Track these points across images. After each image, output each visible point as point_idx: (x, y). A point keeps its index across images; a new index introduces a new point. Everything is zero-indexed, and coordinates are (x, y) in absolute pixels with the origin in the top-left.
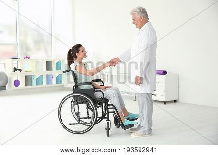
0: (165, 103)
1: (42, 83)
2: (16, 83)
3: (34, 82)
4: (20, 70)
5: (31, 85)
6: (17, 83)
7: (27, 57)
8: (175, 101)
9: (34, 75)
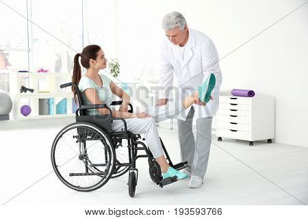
0: (251, 143)
1: (66, 110)
2: (24, 110)
3: (53, 109)
4: (32, 91)
5: (49, 114)
6: (26, 111)
7: (42, 70)
8: (270, 141)
9: (53, 99)
